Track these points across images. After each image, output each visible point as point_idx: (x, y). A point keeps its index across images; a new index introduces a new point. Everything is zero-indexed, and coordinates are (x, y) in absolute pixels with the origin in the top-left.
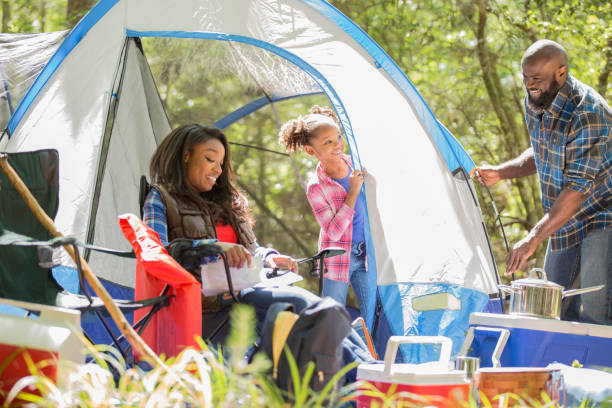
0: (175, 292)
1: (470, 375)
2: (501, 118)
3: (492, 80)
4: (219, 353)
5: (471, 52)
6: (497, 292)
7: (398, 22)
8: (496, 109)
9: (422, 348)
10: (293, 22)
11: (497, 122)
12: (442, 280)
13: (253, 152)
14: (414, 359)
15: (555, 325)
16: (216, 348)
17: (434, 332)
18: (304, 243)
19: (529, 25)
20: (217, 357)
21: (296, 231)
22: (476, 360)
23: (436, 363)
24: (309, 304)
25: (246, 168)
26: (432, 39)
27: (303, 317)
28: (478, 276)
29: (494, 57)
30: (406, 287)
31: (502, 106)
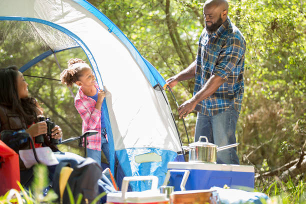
0: (4, 160)
1: (168, 196)
2: (180, 57)
3: (175, 37)
4: (30, 192)
5: (162, 21)
6: (181, 150)
7: (121, 7)
8: (177, 52)
9: (142, 183)
10: (62, 9)
11: (178, 59)
12: (151, 146)
13: (47, 81)
14: (138, 189)
15: (214, 167)
16: (28, 190)
17: (148, 173)
18: (77, 130)
19: (193, 5)
20: (28, 194)
21: (73, 124)
22: (172, 188)
23: (150, 190)
24: (79, 162)
25: (44, 90)
26: (141, 15)
27: (76, 169)
28: (170, 143)
29: (175, 24)
30: (131, 150)
31: (181, 50)
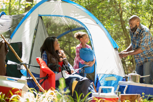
0: (49, 76)
1: (118, 96)
3: (124, 27)
5: (119, 21)
8: (125, 34)
9: (108, 89)
11: (125, 37)
12: (112, 74)
14: (106, 92)
22: (120, 92)
23: (110, 93)
27: (79, 82)
29: (124, 22)
